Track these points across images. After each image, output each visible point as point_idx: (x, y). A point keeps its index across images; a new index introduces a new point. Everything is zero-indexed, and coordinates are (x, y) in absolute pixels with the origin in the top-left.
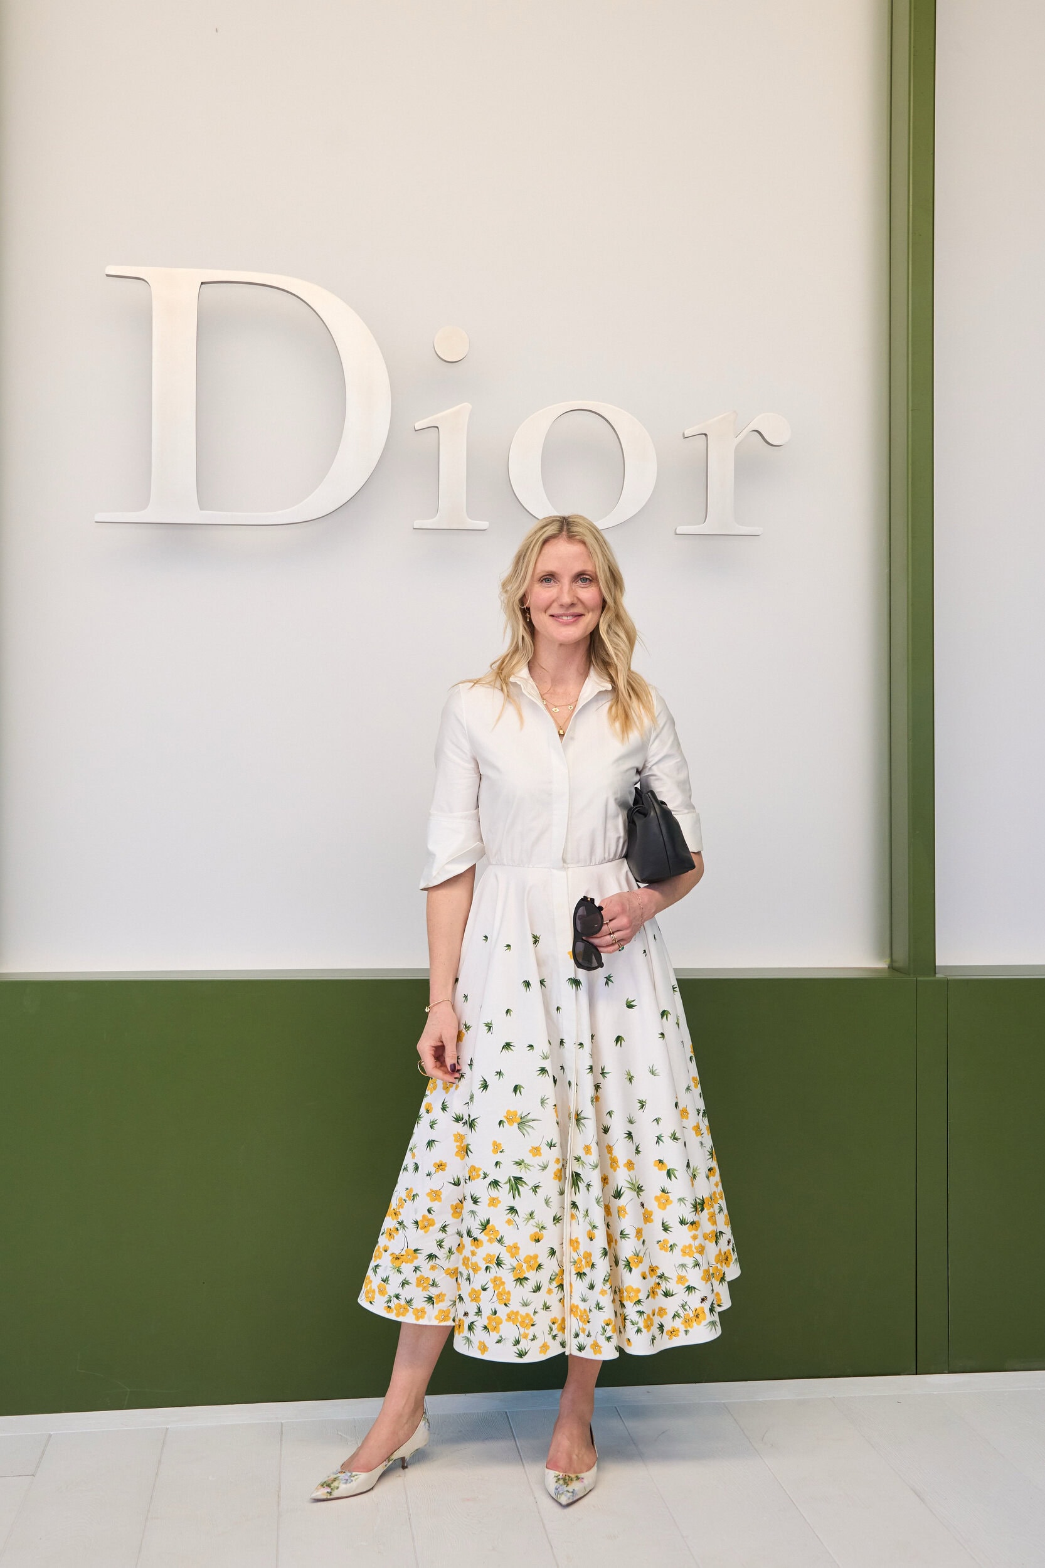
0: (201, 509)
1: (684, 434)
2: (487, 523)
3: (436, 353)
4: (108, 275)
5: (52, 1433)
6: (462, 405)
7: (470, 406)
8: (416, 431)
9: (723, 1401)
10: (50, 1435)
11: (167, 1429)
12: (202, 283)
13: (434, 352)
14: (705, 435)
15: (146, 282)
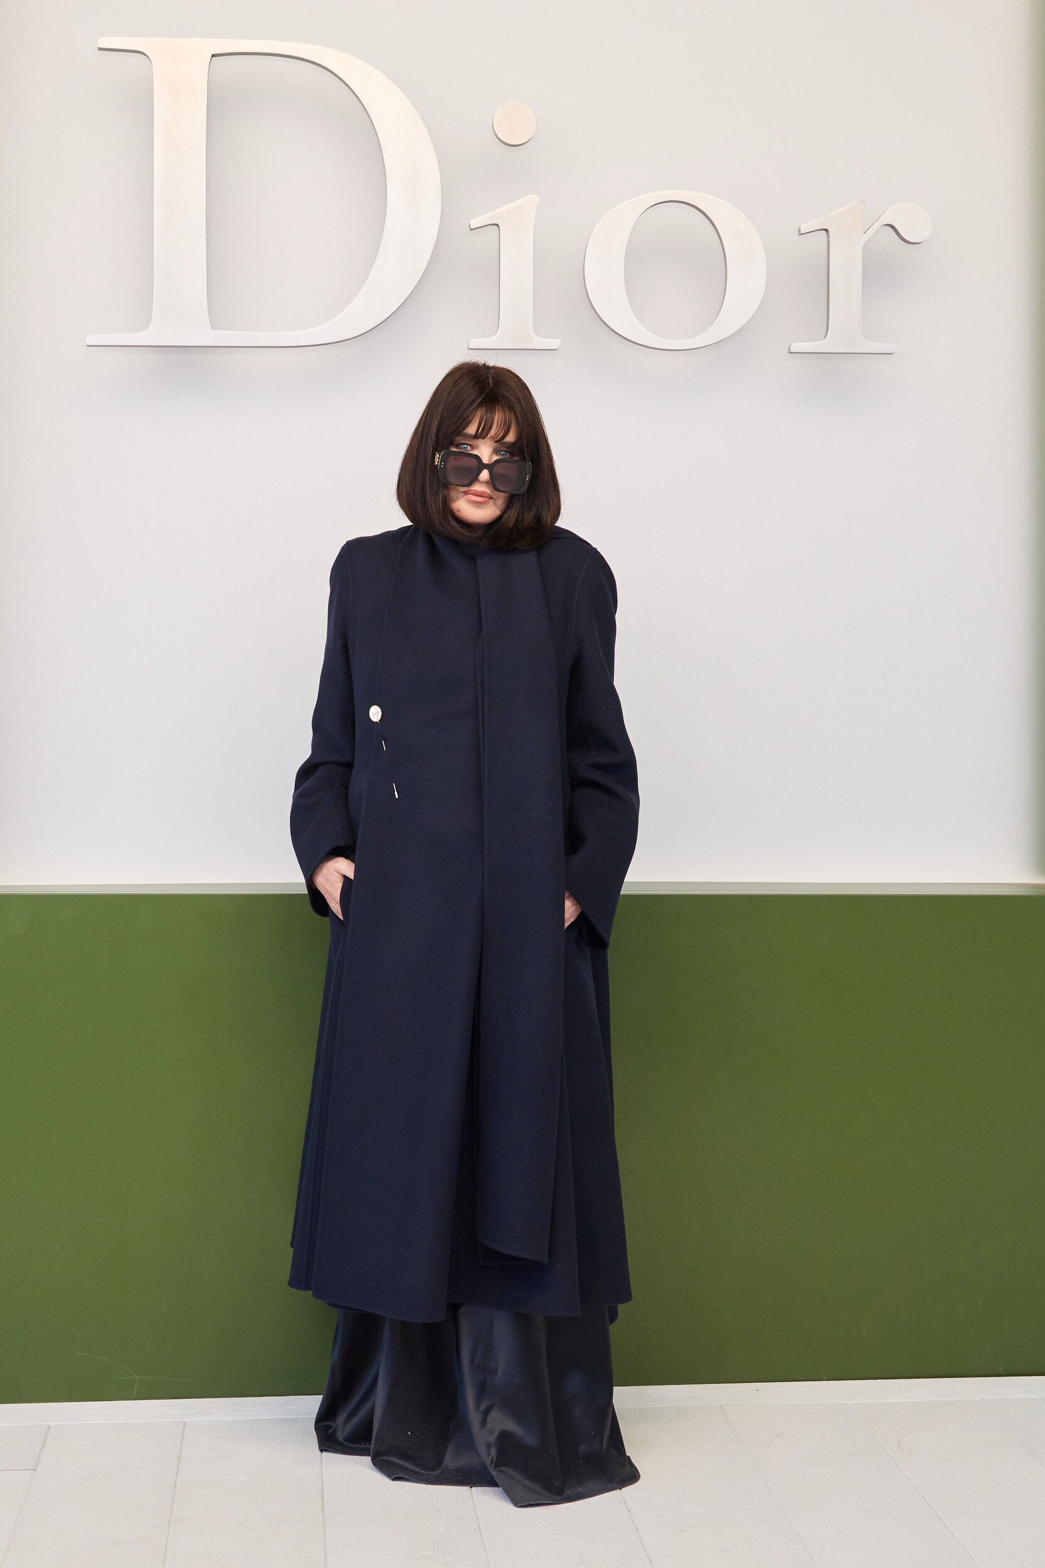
0: (213, 329)
1: (800, 228)
2: (559, 341)
3: (496, 134)
4: (100, 49)
5: (51, 1424)
6: (525, 198)
7: (538, 199)
8: (471, 230)
9: (848, 1403)
10: (49, 1427)
11: (185, 1423)
12: (213, 56)
13: (494, 136)
14: (826, 230)
15: (148, 57)
